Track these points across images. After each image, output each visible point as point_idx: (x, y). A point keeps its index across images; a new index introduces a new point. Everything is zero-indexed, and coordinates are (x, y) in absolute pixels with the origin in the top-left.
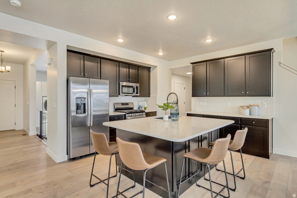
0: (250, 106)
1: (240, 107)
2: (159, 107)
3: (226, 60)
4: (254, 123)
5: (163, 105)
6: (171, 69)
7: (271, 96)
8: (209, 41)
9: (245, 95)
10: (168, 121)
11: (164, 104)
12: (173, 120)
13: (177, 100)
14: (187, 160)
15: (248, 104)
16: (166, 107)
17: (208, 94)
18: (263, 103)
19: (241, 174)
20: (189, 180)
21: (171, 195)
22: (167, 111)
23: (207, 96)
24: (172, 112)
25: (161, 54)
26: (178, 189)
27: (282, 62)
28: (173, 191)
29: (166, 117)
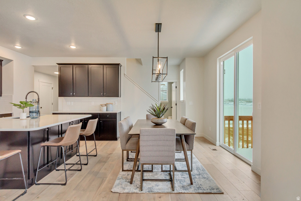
0: (107, 104)
1: (101, 105)
2: (14, 106)
3: (90, 66)
4: (108, 116)
5: (20, 104)
6: (33, 66)
7: (118, 97)
8: (73, 47)
9: (103, 96)
10: (26, 119)
11: (21, 102)
12: (33, 118)
13: (39, 99)
14: (46, 148)
15: (105, 103)
16: (23, 105)
17: (74, 94)
18: (115, 102)
19: (94, 153)
20: (48, 166)
21: (27, 183)
22: (25, 109)
23: (73, 96)
24: (31, 110)
25: (18, 47)
26: (35, 175)
27: (126, 74)
28: (29, 178)
29: (24, 115)
